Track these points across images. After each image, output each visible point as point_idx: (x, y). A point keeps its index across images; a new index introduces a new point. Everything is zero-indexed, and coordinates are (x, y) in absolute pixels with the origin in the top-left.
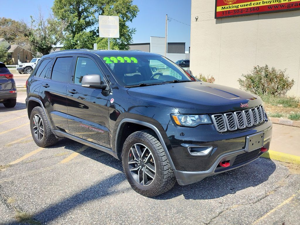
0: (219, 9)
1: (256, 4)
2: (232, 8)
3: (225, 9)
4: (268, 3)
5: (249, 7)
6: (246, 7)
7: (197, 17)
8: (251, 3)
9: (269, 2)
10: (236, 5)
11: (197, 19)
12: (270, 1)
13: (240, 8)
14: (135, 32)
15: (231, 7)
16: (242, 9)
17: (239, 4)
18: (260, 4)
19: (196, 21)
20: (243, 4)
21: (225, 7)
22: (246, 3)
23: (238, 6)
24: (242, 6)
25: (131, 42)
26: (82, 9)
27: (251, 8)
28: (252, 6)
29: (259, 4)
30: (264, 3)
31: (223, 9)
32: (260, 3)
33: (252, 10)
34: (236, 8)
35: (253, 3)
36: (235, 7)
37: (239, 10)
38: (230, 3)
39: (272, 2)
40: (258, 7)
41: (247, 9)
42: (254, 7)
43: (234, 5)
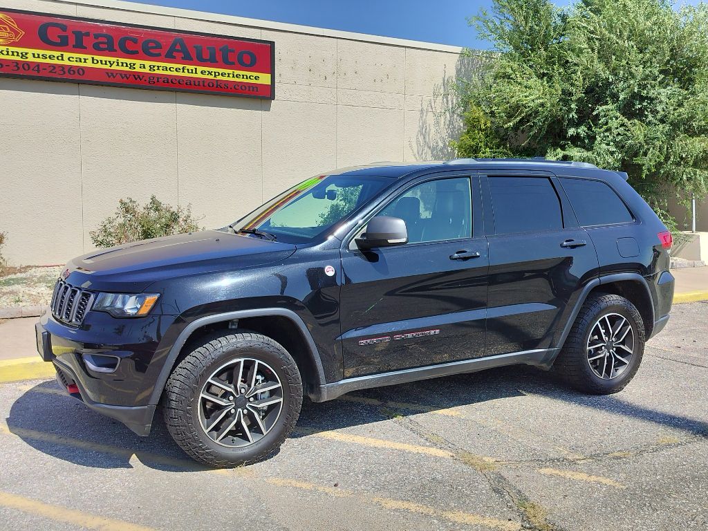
1: (75, 59)
2: (8, 54)
4: (106, 64)
5: (55, 62)
6: (48, 61)
8: (62, 55)
9: (108, 63)
10: (20, 50)
12: (110, 62)
13: (30, 59)
15: (5, 53)
16: (39, 65)
17: (30, 51)
18: (85, 62)
20: (41, 52)
22: (48, 53)
23: (26, 53)
24: (39, 57)
27: (63, 67)
28: (66, 62)
29: (83, 60)
30: (95, 62)
32: (85, 59)
33: (66, 71)
34: (19, 58)
35: (66, 55)
36: (15, 54)
37: (29, 64)
39: (116, 64)
40: (83, 69)
41: (54, 66)
42: (71, 67)
43: (11, 49)
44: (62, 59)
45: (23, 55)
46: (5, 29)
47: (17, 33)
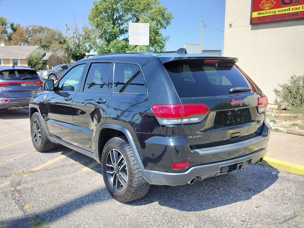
0: (255, 15)
1: (295, 9)
3: (261, 14)
5: (287, 12)
6: (284, 12)
7: (231, 24)
8: (290, 8)
10: (273, 10)
11: (231, 26)
13: (277, 13)
14: (168, 40)
15: (268, 13)
16: (280, 15)
17: (277, 10)
18: (299, 9)
19: (230, 27)
20: (281, 9)
21: (261, 13)
22: (284, 9)
23: (276, 11)
24: (280, 12)
25: (164, 50)
26: (117, 17)
27: (289, 14)
30: (303, 8)
31: (259, 14)
33: (291, 15)
34: (273, 14)
35: (291, 8)
36: (272, 12)
37: (276, 15)
38: (267, 8)
40: (298, 13)
41: (285, 14)
42: (293, 13)
43: (270, 10)
44: (290, 10)
45: (274, 12)
46: (269, 2)
47: (273, 3)
